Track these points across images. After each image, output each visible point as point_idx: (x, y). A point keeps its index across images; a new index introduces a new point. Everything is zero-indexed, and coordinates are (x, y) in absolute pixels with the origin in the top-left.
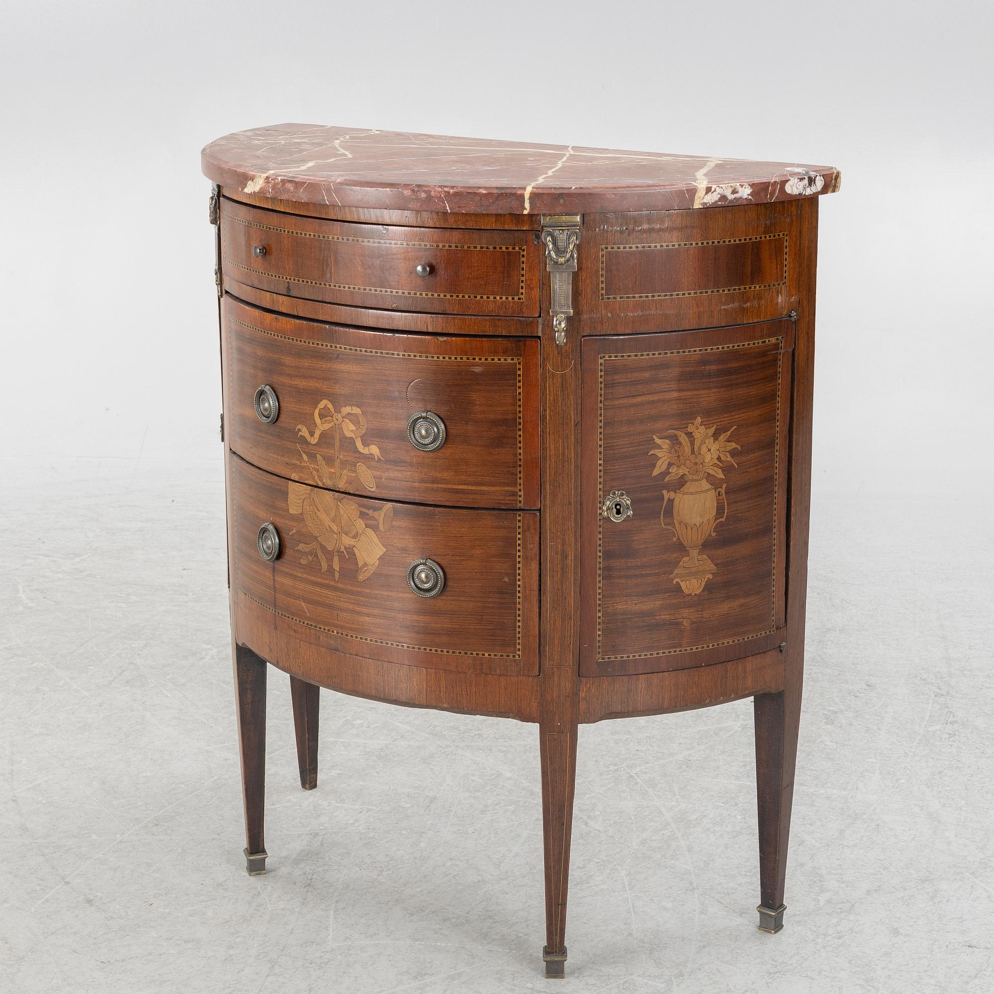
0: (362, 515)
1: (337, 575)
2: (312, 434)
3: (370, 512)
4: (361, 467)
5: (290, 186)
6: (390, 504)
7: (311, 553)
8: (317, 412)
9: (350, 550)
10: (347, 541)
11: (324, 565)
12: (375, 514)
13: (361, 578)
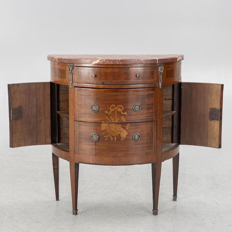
0: (122, 127)
1: (115, 141)
2: (109, 112)
3: (124, 126)
4: (122, 117)
5: (108, 61)
6: (129, 124)
7: (108, 137)
8: (111, 107)
9: (119, 135)
10: (118, 133)
11: (112, 139)
12: (126, 126)
13: (122, 140)
